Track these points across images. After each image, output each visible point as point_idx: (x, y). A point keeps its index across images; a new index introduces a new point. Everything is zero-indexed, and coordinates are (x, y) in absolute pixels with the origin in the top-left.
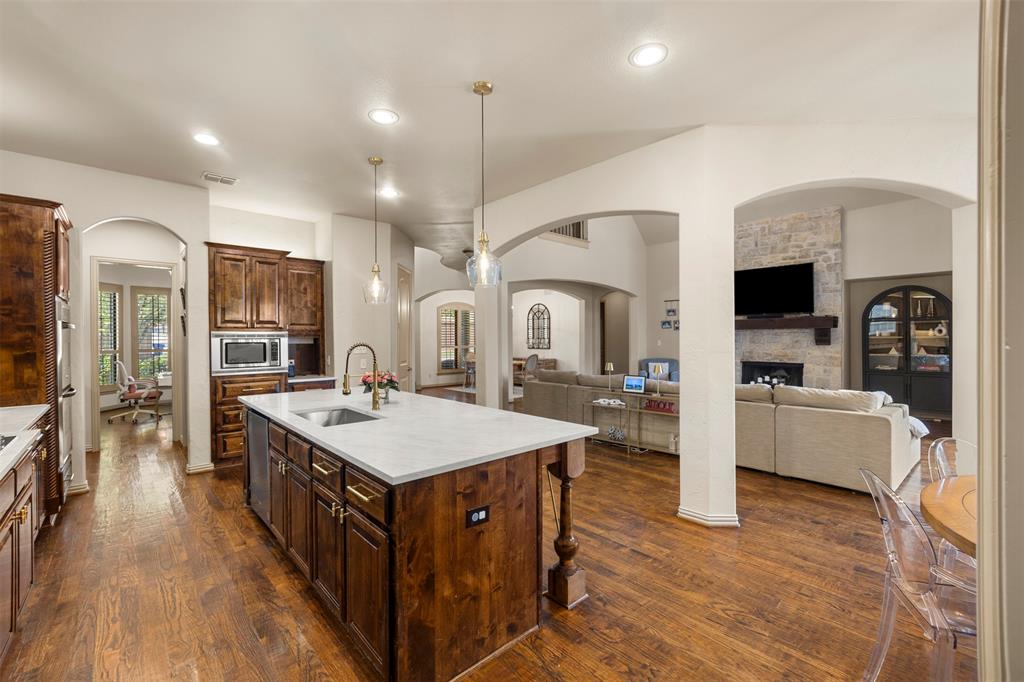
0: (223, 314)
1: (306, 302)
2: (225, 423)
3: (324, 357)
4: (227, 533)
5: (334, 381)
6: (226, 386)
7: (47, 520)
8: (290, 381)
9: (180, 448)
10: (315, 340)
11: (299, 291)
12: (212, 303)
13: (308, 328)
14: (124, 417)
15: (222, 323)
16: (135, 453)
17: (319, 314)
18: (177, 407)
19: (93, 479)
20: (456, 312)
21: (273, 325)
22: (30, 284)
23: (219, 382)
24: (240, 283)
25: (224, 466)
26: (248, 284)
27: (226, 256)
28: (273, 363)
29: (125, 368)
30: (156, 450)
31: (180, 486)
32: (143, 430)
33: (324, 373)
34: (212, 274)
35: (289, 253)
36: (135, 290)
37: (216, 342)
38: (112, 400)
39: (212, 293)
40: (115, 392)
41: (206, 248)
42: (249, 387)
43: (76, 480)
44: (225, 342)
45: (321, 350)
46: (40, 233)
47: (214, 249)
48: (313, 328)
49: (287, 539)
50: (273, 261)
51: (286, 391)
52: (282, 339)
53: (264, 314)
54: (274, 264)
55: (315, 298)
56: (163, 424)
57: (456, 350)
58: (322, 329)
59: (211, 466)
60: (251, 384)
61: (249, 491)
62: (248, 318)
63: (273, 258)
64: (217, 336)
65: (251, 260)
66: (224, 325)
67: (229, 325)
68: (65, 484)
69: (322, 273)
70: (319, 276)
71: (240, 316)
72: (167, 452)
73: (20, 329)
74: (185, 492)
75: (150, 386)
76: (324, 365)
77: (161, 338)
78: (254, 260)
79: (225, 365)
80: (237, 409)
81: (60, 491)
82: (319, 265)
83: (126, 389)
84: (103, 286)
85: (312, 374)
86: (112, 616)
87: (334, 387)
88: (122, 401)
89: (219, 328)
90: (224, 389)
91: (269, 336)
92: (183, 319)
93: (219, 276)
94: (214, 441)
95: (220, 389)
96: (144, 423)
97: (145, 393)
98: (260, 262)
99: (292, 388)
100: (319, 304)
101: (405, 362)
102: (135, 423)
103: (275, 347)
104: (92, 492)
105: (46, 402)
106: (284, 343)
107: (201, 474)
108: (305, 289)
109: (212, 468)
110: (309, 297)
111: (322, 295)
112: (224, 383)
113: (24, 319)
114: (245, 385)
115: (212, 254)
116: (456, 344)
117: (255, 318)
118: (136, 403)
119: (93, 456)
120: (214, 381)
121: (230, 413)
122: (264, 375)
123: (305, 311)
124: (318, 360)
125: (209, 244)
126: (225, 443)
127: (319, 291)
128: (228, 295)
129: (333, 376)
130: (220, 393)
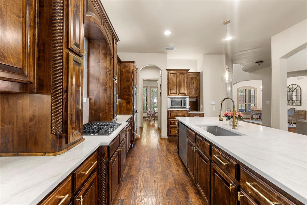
0: (171, 91)
1: (194, 86)
2: (171, 125)
3: (199, 105)
4: (172, 164)
5: (203, 114)
6: (171, 113)
7: (131, 145)
8: (189, 113)
9: (159, 130)
10: (196, 99)
11: (192, 83)
12: (168, 87)
13: (194, 95)
14: (148, 119)
15: (170, 94)
16: (150, 129)
17: (198, 90)
18: (159, 118)
19: (141, 135)
20: (246, 90)
21: (184, 94)
22: (129, 83)
23: (169, 111)
24: (175, 81)
25: (170, 138)
26: (177, 81)
27: (171, 73)
28: (184, 106)
29: (148, 107)
30: (154, 129)
31: (159, 142)
32: (152, 123)
33: (199, 111)
34: (168, 79)
35: (189, 70)
36: (151, 87)
37: (168, 99)
38: (145, 115)
39: (168, 85)
40: (146, 113)
41: (166, 71)
42: (177, 114)
43: (137, 135)
44: (171, 99)
45: (199, 103)
46: (131, 70)
47: (168, 71)
48: (196, 95)
49: (195, 178)
50: (184, 73)
51: (188, 116)
52: (187, 99)
53: (181, 91)
54: (185, 74)
55: (197, 85)
56: (156, 122)
57: (246, 105)
58: (199, 96)
59: (167, 137)
60: (178, 113)
61: (179, 150)
62: (177, 92)
63: (185, 72)
64: (169, 98)
65: (178, 73)
66: (171, 94)
67: (172, 94)
68: (135, 136)
69: (199, 76)
70: (198, 77)
71: (175, 92)
72: (156, 130)
73: (127, 95)
74: (161, 144)
75: (153, 112)
76: (200, 108)
77: (155, 101)
78: (179, 73)
79: (171, 107)
80: (174, 120)
81: (134, 138)
82: (198, 74)
83: (148, 112)
84: (144, 87)
85: (195, 111)
86: (141, 187)
87: (203, 116)
88: (148, 115)
89: (169, 95)
90: (171, 114)
91: (183, 98)
92: (160, 93)
93: (169, 79)
94: (168, 130)
95: (170, 114)
96: (152, 121)
97: (152, 113)
98: (181, 74)
99: (190, 115)
100: (198, 87)
101: (229, 108)
102: (150, 121)
103: (185, 101)
104: (140, 139)
105: (132, 114)
106: (188, 100)
107: (164, 139)
108: (194, 82)
109: (167, 138)
110: (195, 85)
111: (199, 84)
112: (171, 112)
113: (128, 92)
114: (176, 113)
115: (168, 73)
116: (246, 103)
117: (179, 92)
118: (150, 116)
119: (141, 128)
120: (168, 111)
121: (172, 121)
122: (181, 110)
123: (194, 90)
124: (198, 106)
125: (167, 70)
126: (170, 131)
127: (198, 82)
128: (172, 85)
129: (203, 112)
130: (169, 115)
